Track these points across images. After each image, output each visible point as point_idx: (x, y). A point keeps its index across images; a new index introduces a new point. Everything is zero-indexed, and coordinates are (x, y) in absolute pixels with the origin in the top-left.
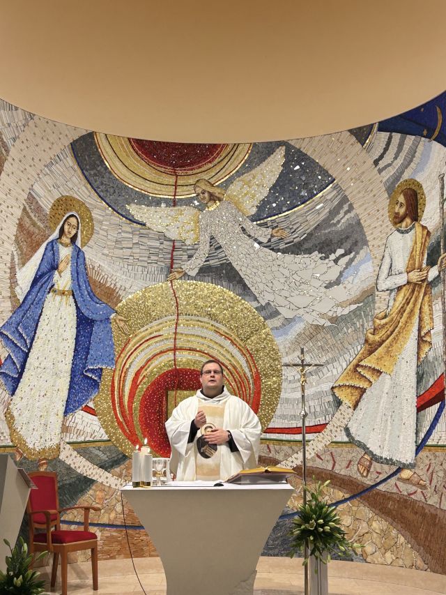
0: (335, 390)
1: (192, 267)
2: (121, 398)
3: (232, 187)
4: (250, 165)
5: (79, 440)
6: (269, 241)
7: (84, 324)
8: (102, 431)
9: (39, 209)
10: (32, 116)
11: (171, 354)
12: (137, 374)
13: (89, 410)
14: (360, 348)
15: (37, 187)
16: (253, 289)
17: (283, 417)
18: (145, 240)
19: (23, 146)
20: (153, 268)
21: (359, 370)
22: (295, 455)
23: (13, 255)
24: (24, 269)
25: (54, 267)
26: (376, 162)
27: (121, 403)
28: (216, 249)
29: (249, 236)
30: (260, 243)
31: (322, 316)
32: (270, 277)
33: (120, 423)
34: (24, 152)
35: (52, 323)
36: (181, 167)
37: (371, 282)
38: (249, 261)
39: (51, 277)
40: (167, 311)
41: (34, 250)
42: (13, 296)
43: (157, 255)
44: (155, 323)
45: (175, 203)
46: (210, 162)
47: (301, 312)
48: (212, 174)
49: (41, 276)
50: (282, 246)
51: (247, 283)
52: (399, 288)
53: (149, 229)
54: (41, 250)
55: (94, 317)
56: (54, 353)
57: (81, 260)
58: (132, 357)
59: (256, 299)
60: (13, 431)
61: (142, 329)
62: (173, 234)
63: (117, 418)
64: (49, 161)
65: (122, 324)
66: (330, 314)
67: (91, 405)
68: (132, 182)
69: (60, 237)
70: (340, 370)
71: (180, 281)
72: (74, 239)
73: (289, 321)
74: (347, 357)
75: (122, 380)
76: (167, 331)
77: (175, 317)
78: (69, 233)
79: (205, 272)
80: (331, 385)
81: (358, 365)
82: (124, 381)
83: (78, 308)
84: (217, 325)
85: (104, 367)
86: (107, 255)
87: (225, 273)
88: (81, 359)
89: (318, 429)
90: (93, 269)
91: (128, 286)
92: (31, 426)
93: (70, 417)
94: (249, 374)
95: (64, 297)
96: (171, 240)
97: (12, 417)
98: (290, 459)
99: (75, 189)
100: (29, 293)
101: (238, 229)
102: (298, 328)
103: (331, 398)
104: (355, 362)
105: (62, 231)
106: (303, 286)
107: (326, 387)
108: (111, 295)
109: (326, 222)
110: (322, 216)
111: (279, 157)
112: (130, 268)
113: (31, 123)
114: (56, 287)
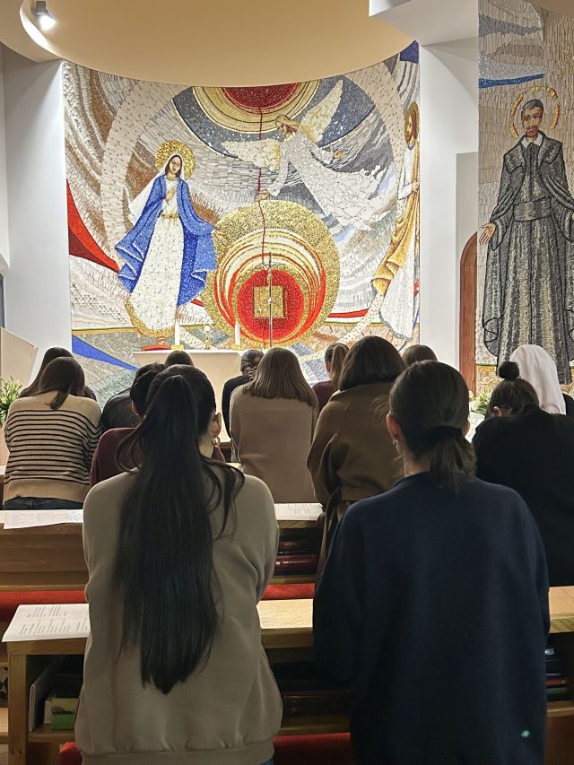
0: (374, 282)
1: (274, 189)
2: (222, 293)
3: (304, 119)
4: (317, 100)
5: (190, 324)
6: (332, 162)
7: (190, 239)
8: (209, 318)
9: (146, 154)
10: (136, 82)
11: (260, 259)
12: (235, 275)
13: (196, 302)
14: (387, 248)
15: (144, 137)
16: (320, 204)
17: (340, 305)
18: (237, 170)
19: (129, 107)
20: (244, 192)
21: (387, 265)
22: (349, 334)
23: (124, 191)
24: (135, 200)
25: (162, 197)
26: (399, 89)
27: (222, 297)
28: (293, 172)
29: (317, 159)
30: (325, 165)
31: (366, 222)
32: (331, 193)
33: (222, 311)
34: (131, 111)
35: (163, 239)
36: (265, 106)
37: (394, 193)
38: (317, 181)
39: (160, 205)
40: (256, 225)
41: (144, 186)
42: (127, 221)
43: (247, 181)
44: (247, 236)
45: (261, 137)
46: (288, 100)
47: (352, 220)
48: (290, 109)
49: (151, 205)
50: (340, 166)
51: (316, 199)
52: (408, 197)
53: (241, 160)
54: (150, 185)
55: (198, 233)
56: (165, 261)
57: (185, 191)
58: (230, 262)
59: (322, 212)
60: (133, 318)
61: (237, 241)
62: (259, 163)
63: (220, 309)
64: (153, 116)
65: (221, 237)
66: (371, 221)
67: (199, 298)
68: (225, 123)
69: (166, 174)
70: (377, 266)
71: (265, 201)
72: (178, 174)
73: (345, 228)
74: (381, 254)
75: (223, 280)
76: (257, 242)
77: (263, 230)
78: (174, 170)
79: (284, 191)
80: (371, 278)
81: (387, 262)
82: (225, 281)
83: (184, 227)
84: (295, 234)
85: (208, 270)
86: (207, 185)
87: (299, 192)
88: (189, 265)
89: (362, 313)
90: (196, 196)
91: (225, 208)
92: (149, 314)
93: (181, 307)
94: (317, 272)
95: (172, 219)
96: (257, 168)
97: (132, 308)
98: (345, 337)
99: (178, 134)
100: (141, 218)
101: (309, 155)
102: (351, 233)
103: (371, 289)
104: (385, 259)
105: (167, 169)
106: (355, 199)
107: (368, 280)
108: (211, 215)
109: (369, 144)
110: (367, 138)
111: (338, 90)
112: (226, 193)
113: (136, 88)
114: (164, 213)
